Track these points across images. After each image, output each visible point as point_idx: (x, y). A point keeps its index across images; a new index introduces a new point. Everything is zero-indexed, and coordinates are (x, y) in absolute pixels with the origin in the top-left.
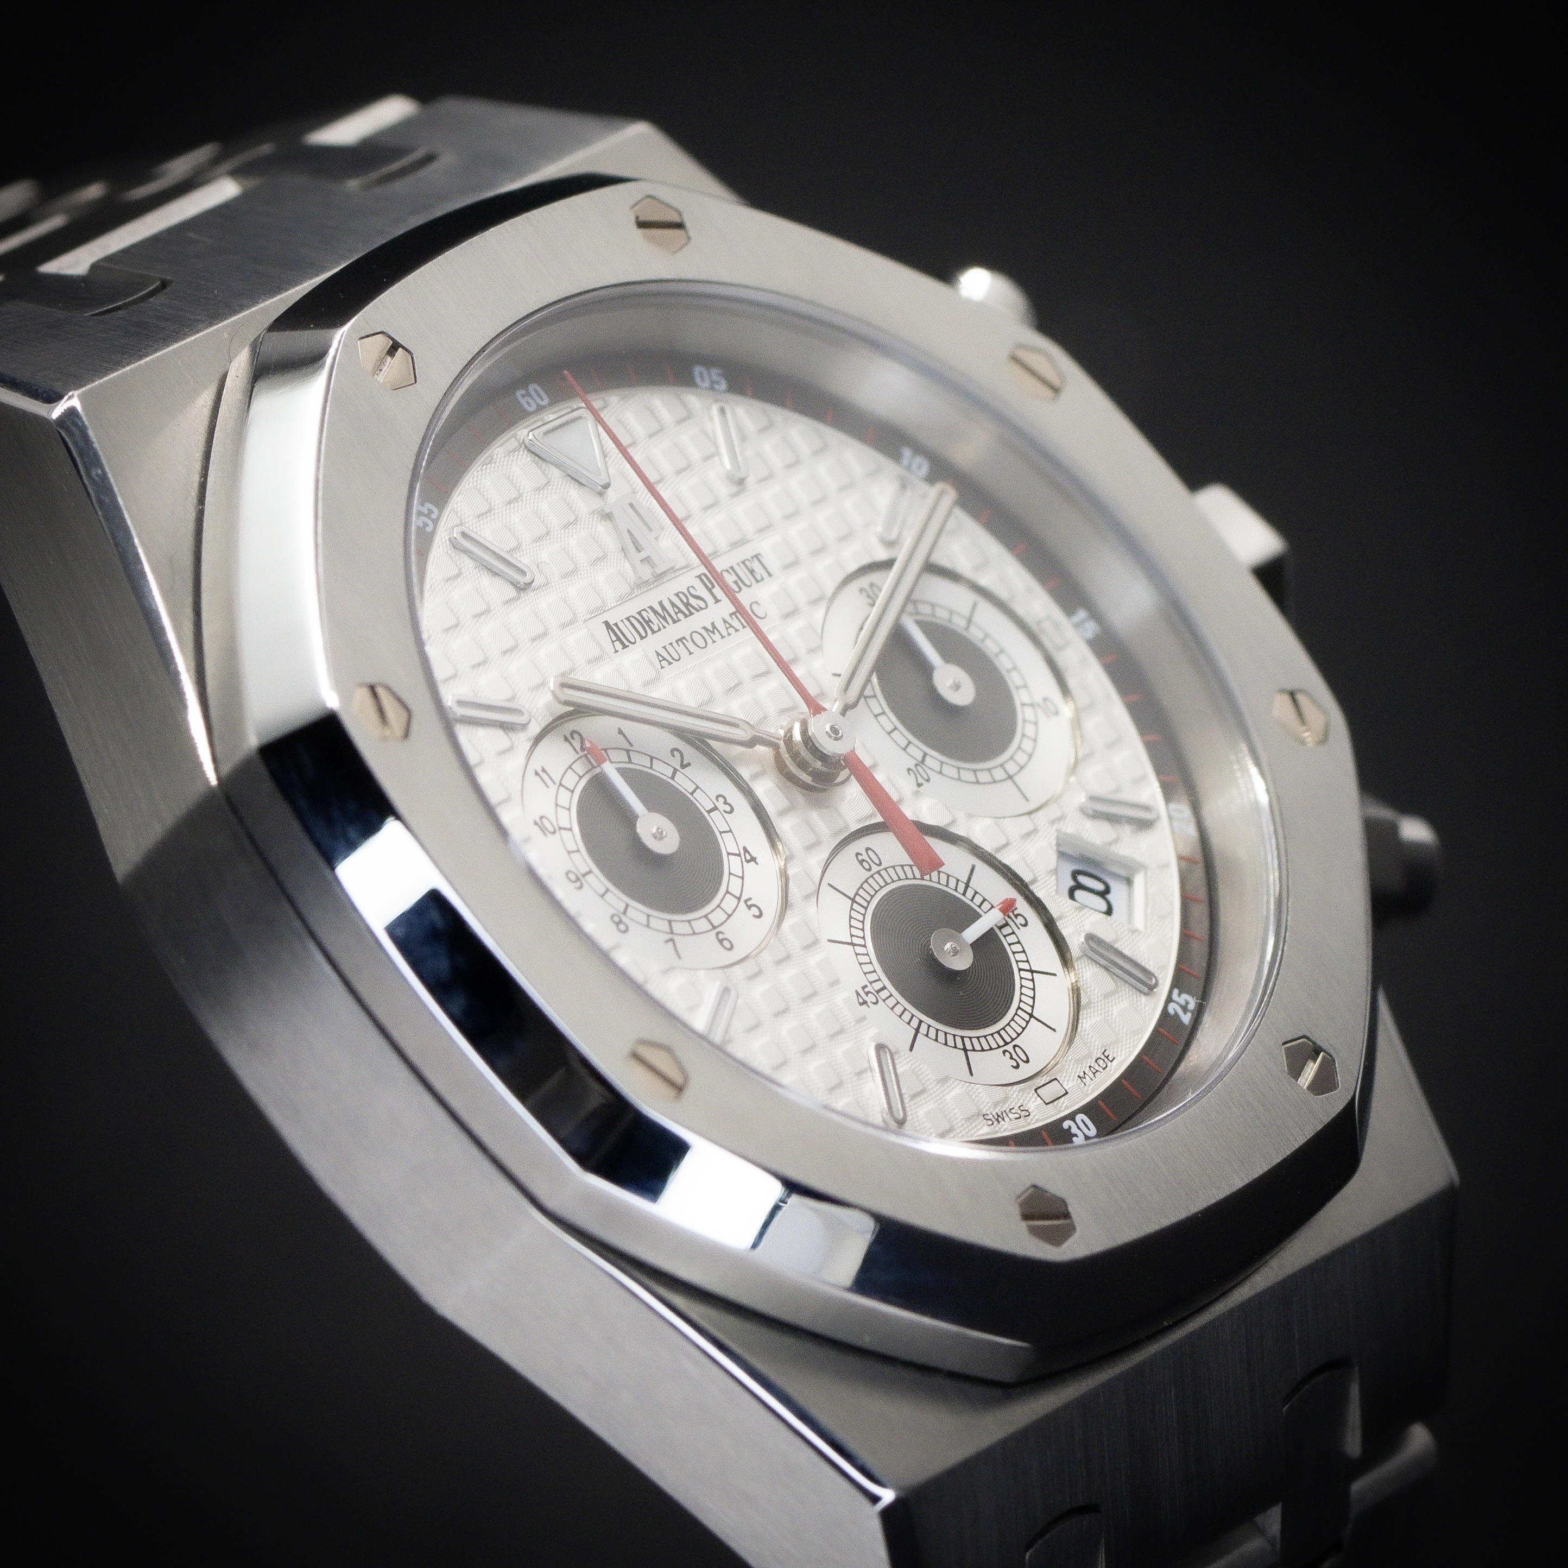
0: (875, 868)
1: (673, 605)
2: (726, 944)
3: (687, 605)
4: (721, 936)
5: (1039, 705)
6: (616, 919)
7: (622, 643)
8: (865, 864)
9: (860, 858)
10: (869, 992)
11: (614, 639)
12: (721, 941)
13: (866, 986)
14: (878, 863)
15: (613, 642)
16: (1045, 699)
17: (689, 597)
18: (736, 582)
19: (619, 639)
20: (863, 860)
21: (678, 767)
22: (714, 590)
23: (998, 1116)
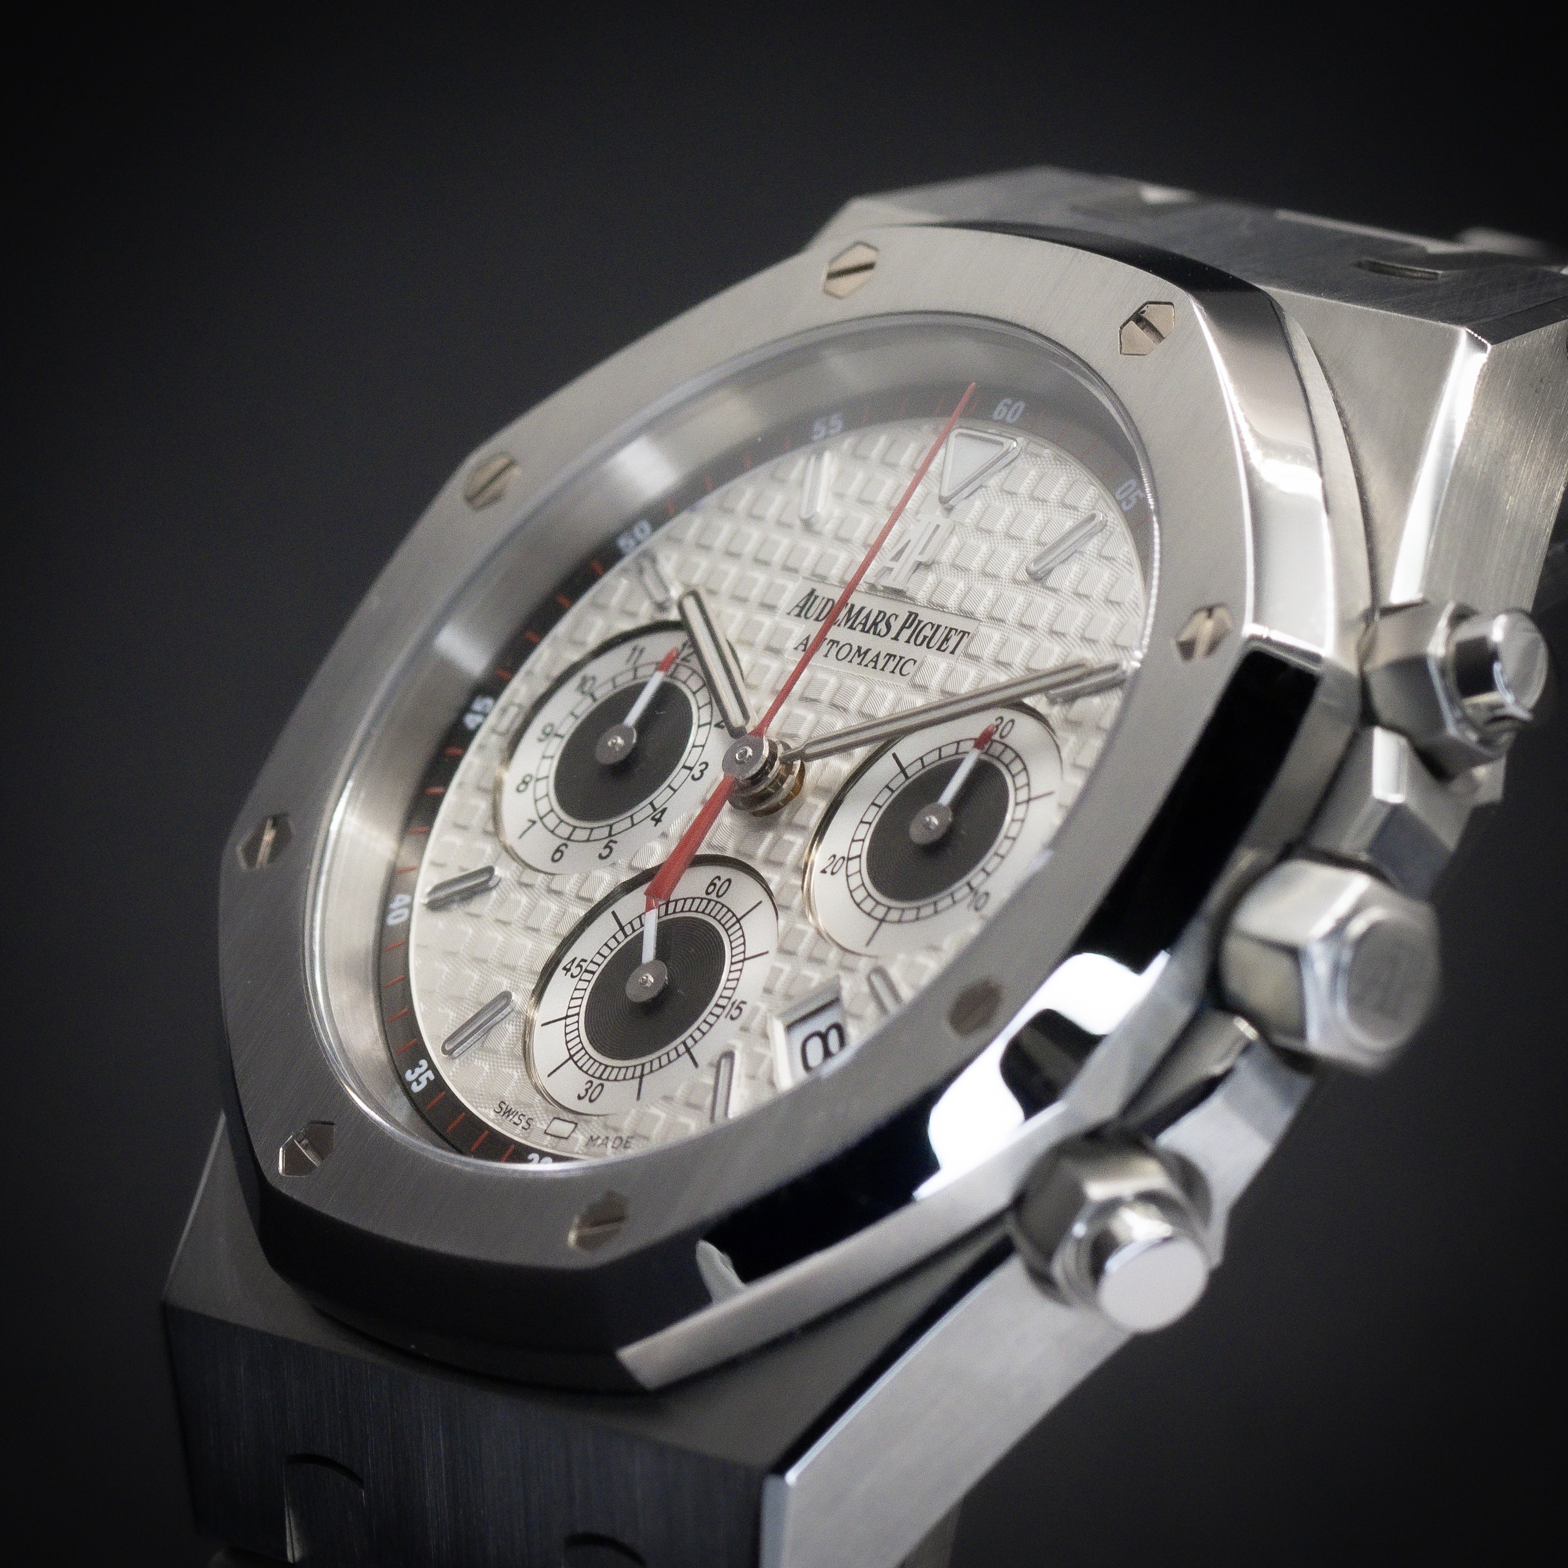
0: (713, 896)
1: (867, 617)
2: (558, 855)
3: (875, 624)
4: (563, 848)
5: (976, 893)
6: (527, 779)
7: (801, 612)
8: (712, 887)
9: (716, 881)
10: (581, 967)
11: (801, 605)
12: (558, 850)
13: (585, 961)
14: (720, 894)
15: (797, 606)
16: (987, 894)
17: (885, 621)
18: (925, 637)
19: (803, 608)
20: (715, 885)
21: (714, 723)
22: (905, 630)
23: (509, 1111)
